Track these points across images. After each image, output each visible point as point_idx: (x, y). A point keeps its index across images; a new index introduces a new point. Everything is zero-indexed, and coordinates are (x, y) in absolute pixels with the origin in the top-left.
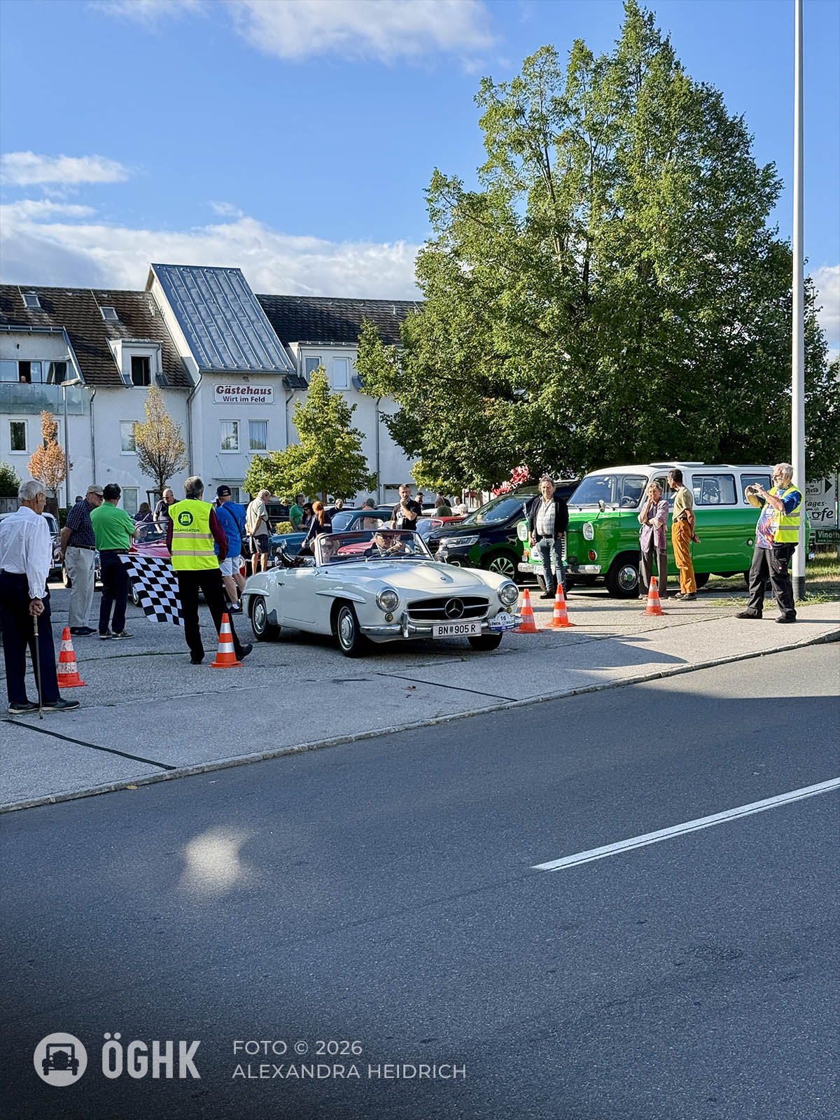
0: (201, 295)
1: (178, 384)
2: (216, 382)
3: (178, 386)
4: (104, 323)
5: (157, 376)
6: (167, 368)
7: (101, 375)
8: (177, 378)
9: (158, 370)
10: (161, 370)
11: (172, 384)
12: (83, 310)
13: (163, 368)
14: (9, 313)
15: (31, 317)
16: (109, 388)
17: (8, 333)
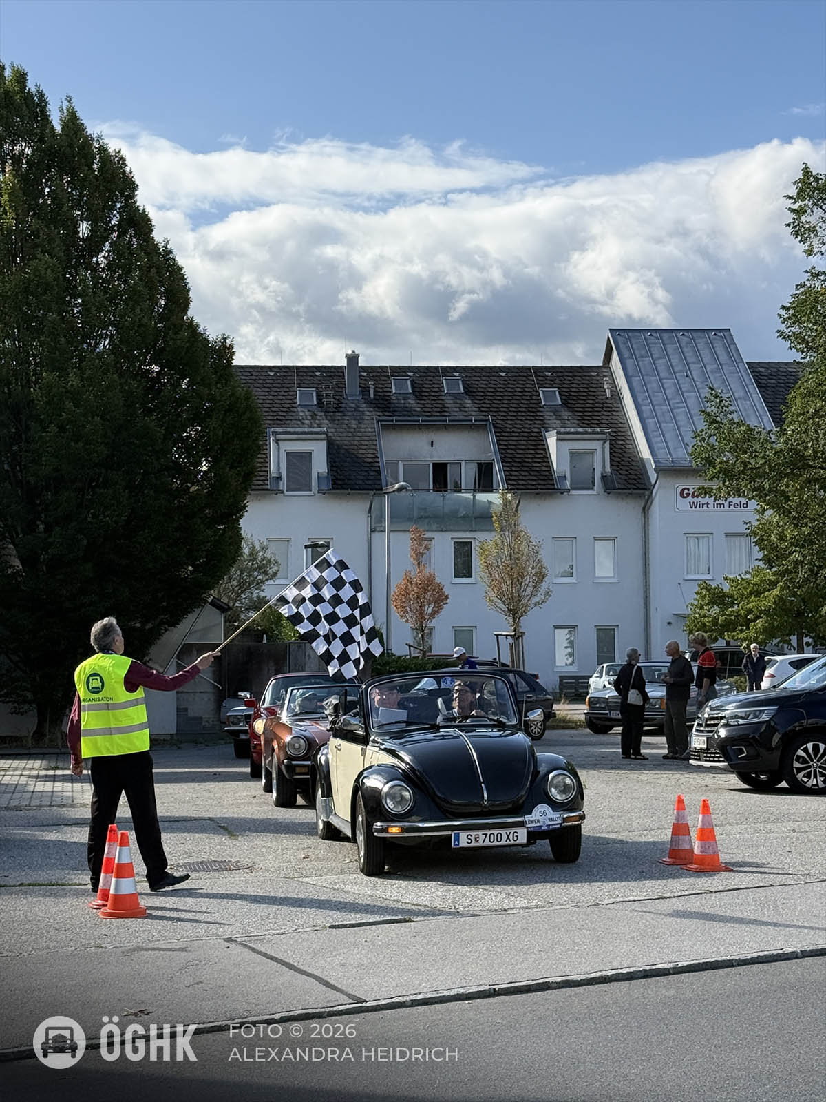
0: (670, 367)
1: (629, 486)
2: (679, 484)
3: (630, 489)
5: (603, 477)
6: (618, 466)
7: (529, 478)
8: (630, 479)
9: (604, 470)
10: (608, 469)
11: (623, 487)
12: (516, 394)
13: (612, 465)
14: (423, 402)
15: (449, 406)
16: (537, 494)
17: (420, 427)
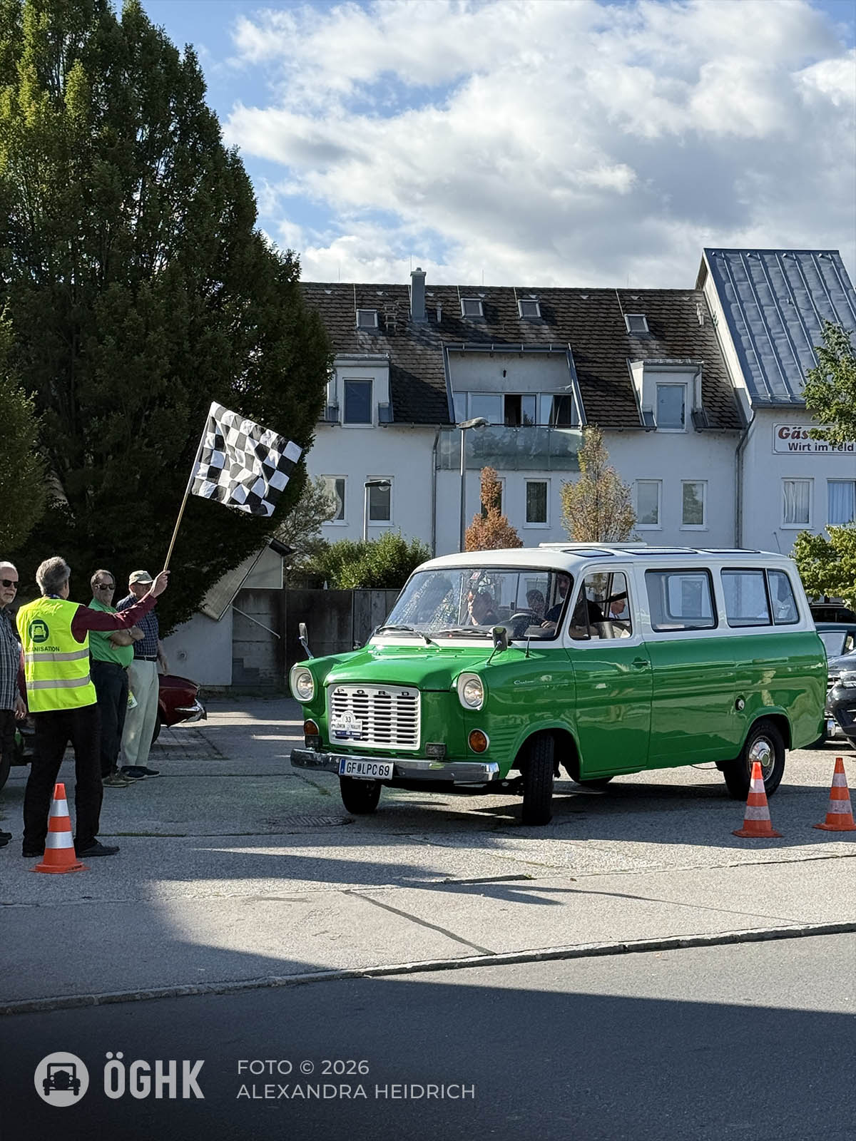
0: (772, 293)
1: (722, 424)
2: (778, 423)
3: (723, 428)
4: (628, 337)
5: (694, 414)
6: (710, 402)
7: (611, 413)
8: (723, 416)
9: (695, 406)
10: (699, 405)
11: (715, 425)
12: (599, 319)
13: (704, 401)
14: (496, 327)
15: (524, 331)
16: (620, 431)
17: (492, 355)
